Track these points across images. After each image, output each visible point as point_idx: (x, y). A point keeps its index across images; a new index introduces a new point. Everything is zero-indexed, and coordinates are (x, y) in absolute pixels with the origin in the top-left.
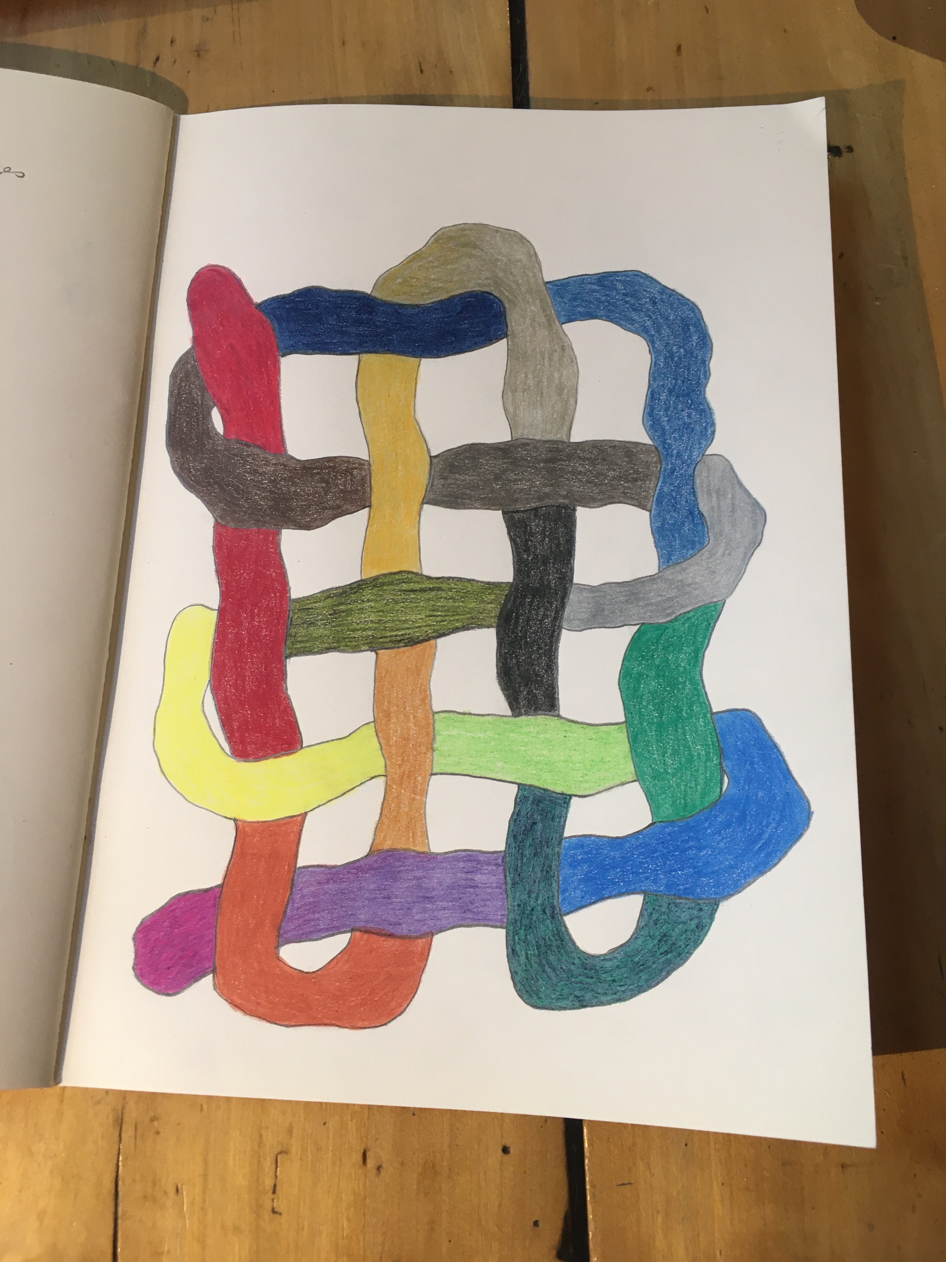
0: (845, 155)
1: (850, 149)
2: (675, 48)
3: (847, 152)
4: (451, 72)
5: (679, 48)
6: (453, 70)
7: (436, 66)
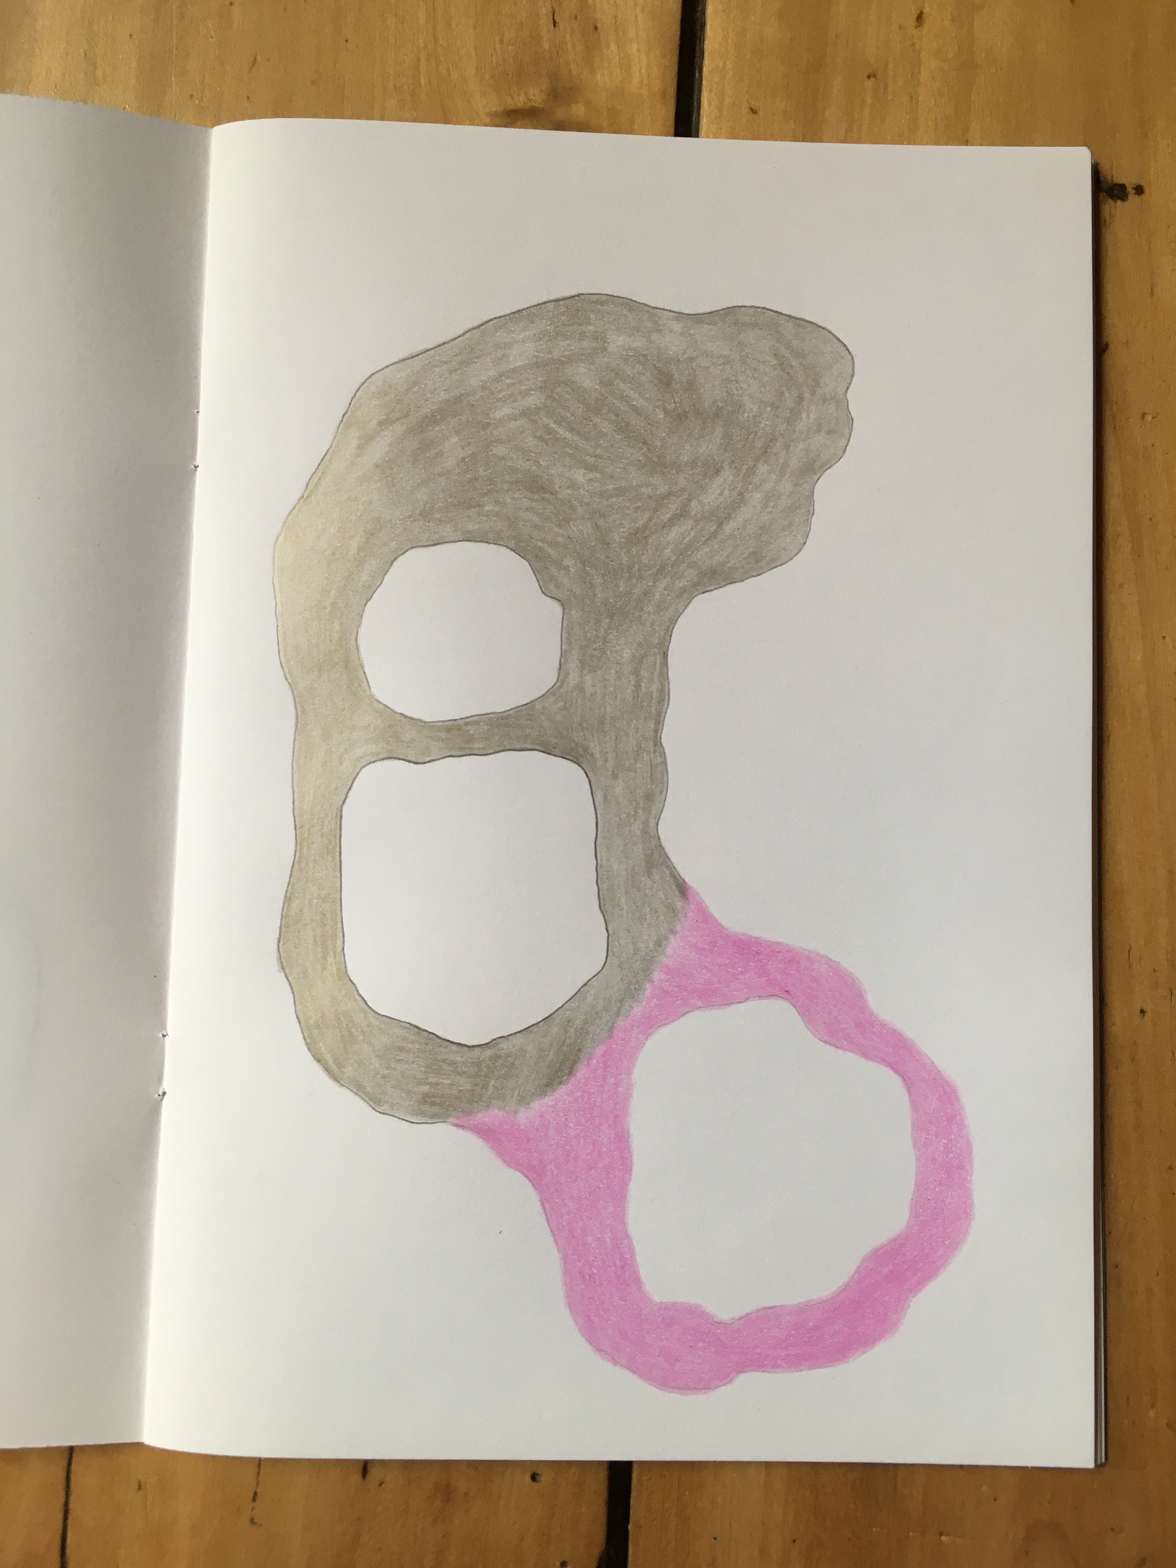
0: (1132, 198)
1: (1139, 190)
2: (915, 17)
3: (1136, 194)
4: (596, 28)
5: (920, 17)
6: (599, 25)
7: (576, 18)
